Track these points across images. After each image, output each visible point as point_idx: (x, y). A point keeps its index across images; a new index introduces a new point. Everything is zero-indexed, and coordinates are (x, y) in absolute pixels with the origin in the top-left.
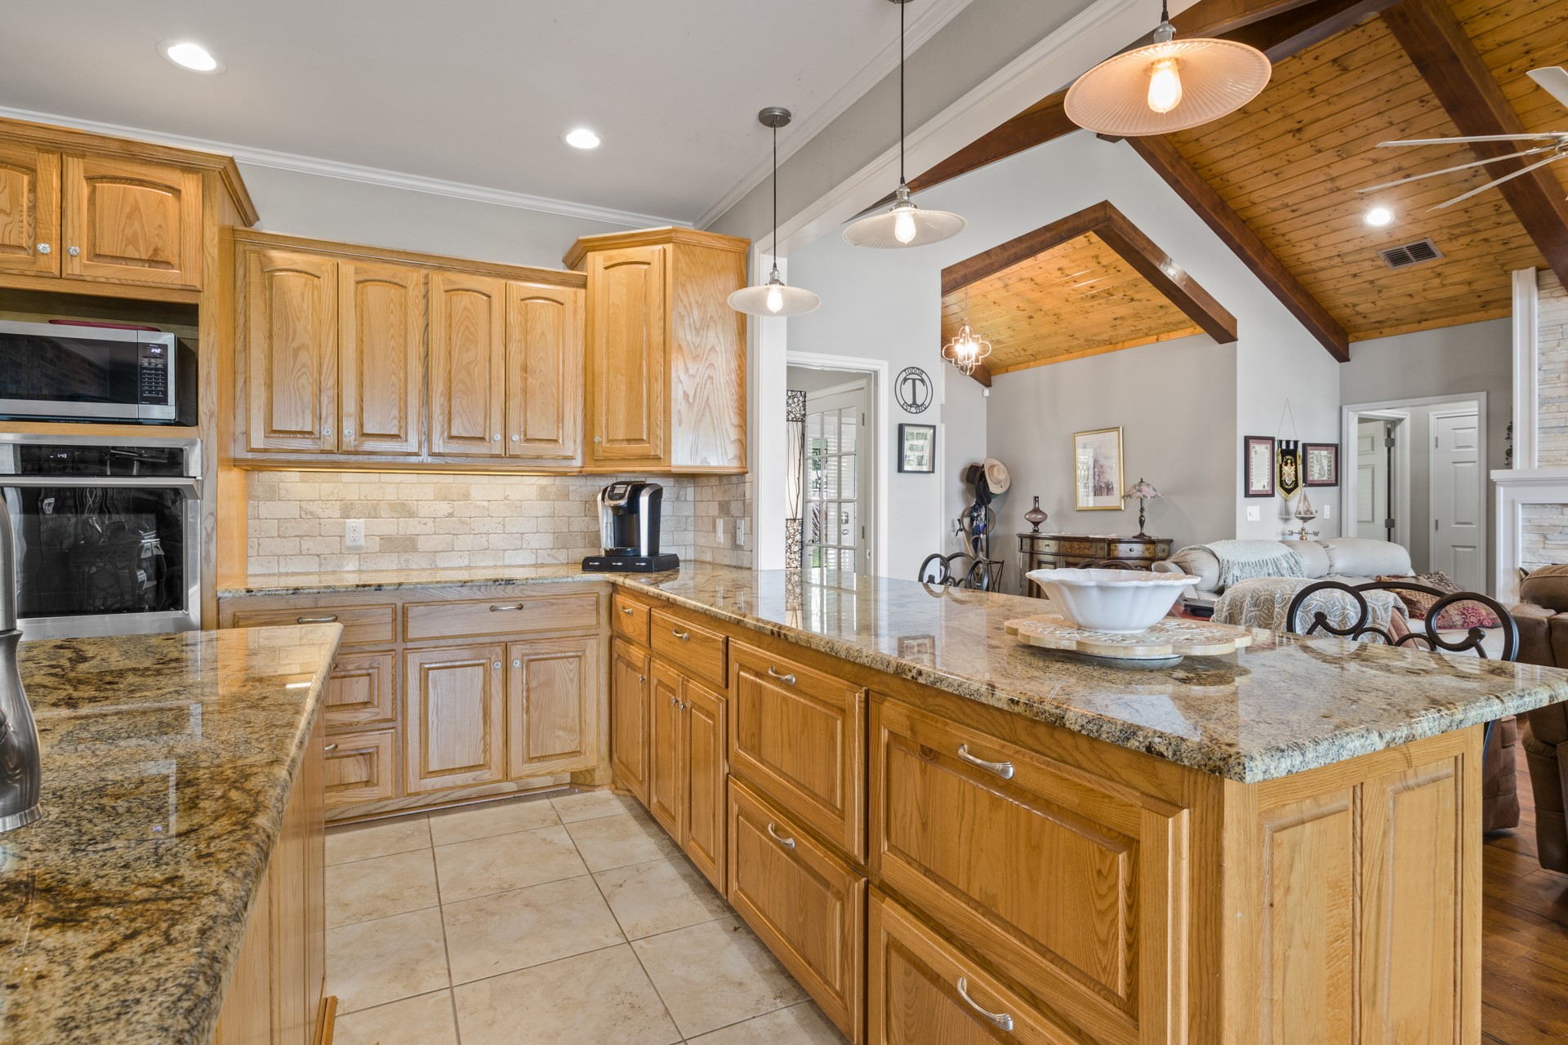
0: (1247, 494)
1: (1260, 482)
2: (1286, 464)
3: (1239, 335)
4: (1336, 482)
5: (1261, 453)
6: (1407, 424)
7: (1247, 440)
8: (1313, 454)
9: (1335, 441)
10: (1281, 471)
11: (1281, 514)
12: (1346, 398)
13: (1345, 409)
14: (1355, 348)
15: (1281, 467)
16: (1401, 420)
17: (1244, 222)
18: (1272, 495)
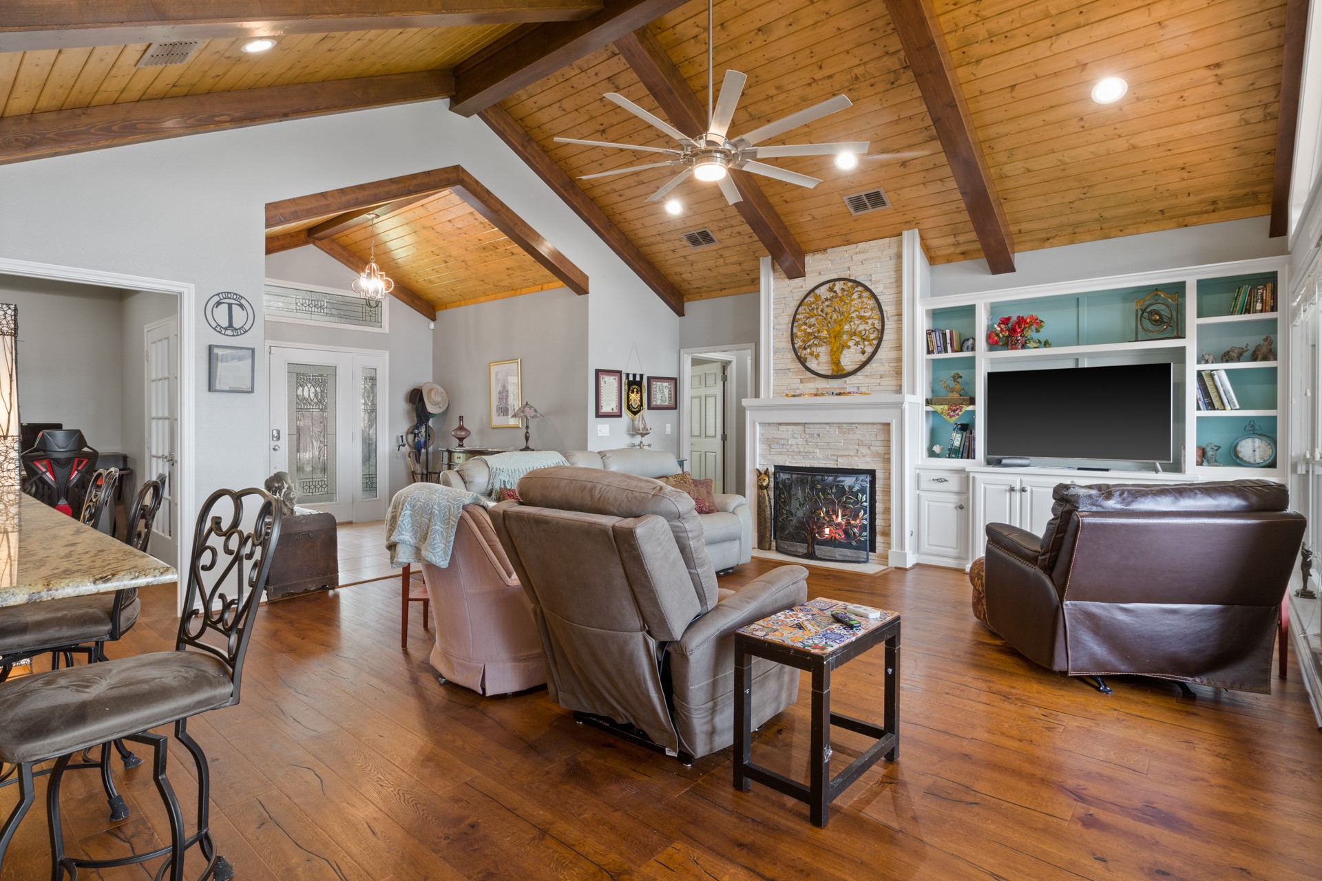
0: (598, 415)
1: (609, 405)
2: (633, 392)
3: (591, 289)
4: (675, 406)
5: (610, 384)
6: (734, 365)
7: (598, 372)
8: (656, 385)
9: (674, 375)
10: (628, 397)
11: (628, 430)
12: (684, 343)
13: (682, 352)
14: (688, 306)
15: (628, 395)
16: (730, 362)
17: (592, 200)
18: (620, 416)
